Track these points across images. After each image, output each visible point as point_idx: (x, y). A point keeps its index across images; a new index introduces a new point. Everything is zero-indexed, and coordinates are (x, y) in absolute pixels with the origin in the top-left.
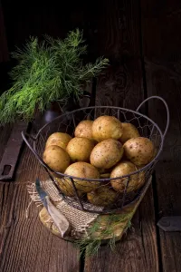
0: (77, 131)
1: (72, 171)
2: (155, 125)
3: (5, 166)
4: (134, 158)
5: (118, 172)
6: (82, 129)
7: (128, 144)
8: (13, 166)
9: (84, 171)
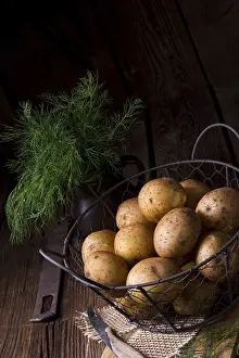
0: (119, 221)
1: (136, 277)
2: (228, 165)
3: (44, 298)
4: (218, 222)
5: (205, 252)
6: (126, 215)
7: (201, 207)
8: (55, 295)
9: (154, 270)
